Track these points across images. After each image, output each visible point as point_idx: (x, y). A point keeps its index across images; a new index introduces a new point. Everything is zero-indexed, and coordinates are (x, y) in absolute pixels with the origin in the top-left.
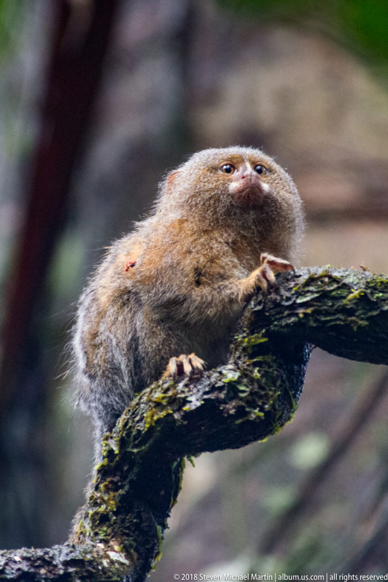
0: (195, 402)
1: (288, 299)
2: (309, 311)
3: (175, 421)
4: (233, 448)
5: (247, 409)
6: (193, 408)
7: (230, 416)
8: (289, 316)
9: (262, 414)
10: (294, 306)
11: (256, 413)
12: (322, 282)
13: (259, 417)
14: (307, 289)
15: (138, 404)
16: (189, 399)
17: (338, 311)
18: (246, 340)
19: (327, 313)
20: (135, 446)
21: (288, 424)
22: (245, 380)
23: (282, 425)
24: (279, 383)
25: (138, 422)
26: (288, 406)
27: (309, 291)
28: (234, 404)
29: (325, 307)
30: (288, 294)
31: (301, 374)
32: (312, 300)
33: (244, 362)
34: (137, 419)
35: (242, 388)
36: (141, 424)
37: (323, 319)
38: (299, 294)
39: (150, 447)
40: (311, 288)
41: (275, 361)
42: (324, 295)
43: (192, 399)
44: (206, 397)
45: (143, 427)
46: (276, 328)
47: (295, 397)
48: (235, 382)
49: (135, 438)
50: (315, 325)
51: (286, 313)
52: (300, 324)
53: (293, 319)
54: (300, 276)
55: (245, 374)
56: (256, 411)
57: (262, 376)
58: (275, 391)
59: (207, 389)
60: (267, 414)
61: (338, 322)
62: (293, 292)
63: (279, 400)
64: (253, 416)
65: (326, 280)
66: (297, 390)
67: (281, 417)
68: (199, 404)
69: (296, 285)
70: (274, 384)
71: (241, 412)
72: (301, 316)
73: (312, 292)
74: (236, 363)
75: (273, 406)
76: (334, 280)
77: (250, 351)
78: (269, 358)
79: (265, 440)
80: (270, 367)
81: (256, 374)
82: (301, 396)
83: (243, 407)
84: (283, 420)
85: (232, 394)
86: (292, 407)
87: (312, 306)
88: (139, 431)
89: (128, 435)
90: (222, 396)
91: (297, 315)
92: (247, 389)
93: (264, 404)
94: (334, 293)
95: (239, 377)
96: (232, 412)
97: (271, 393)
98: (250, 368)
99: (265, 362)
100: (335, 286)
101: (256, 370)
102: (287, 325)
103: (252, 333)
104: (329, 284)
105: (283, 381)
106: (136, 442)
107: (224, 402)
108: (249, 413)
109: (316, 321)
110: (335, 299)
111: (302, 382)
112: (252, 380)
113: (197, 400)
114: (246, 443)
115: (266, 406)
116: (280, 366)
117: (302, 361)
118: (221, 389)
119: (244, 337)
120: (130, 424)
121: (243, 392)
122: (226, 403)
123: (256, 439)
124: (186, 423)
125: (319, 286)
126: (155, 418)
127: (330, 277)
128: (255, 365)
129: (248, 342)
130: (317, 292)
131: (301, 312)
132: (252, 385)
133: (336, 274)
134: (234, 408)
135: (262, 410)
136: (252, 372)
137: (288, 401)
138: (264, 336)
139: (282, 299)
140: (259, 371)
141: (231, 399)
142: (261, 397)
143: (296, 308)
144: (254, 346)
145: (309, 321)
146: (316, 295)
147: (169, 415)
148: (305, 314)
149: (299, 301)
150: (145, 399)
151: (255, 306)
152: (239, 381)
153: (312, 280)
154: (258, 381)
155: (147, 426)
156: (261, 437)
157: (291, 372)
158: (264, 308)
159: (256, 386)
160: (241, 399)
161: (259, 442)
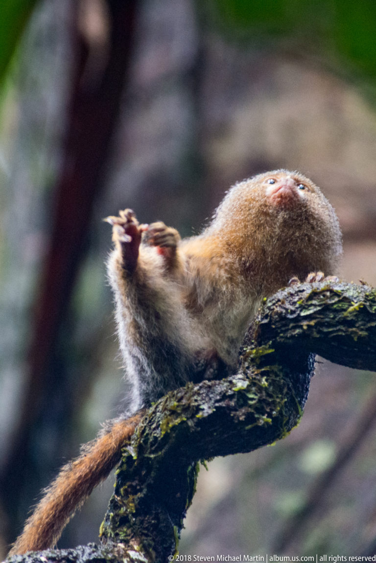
0: (207, 410)
1: (293, 312)
2: (312, 323)
3: (188, 427)
4: (244, 452)
5: (256, 416)
6: (206, 415)
7: (240, 422)
8: (295, 328)
9: (270, 420)
10: (299, 319)
11: (264, 419)
12: (324, 296)
13: (267, 423)
14: (310, 303)
15: (154, 413)
16: (202, 407)
17: (340, 323)
18: (254, 351)
19: (329, 325)
20: (152, 452)
21: (294, 429)
22: (254, 389)
23: (289, 430)
24: (285, 390)
25: (154, 429)
26: (294, 413)
27: (312, 305)
28: (243, 411)
29: (327, 320)
30: (293, 308)
31: (306, 382)
32: (315, 313)
33: (252, 372)
34: (154, 426)
35: (251, 396)
36: (158, 431)
37: (325, 330)
38: (303, 308)
39: (165, 453)
40: (314, 302)
41: (281, 370)
42: (326, 308)
43: (205, 407)
44: (217, 405)
45: (159, 434)
46: (282, 340)
47: (300, 403)
48: (244, 390)
49: (152, 445)
50: (318, 336)
51: (291, 325)
52: (304, 335)
53: (297, 331)
54: (303, 291)
55: (253, 383)
56: (265, 417)
57: (270, 385)
58: (282, 399)
59: (218, 398)
60: (275, 419)
61: (340, 333)
62: (297, 305)
63: (286, 407)
64: (261, 422)
65: (328, 294)
66: (303, 397)
67: (288, 422)
68: (210, 412)
69: (300, 299)
70: (281, 392)
71: (250, 418)
72: (305, 328)
73: (315, 306)
74: (245, 373)
75: (280, 412)
76: (335, 294)
77: (258, 361)
78: (276, 368)
79: (273, 444)
80: (277, 376)
81: (264, 382)
82: (307, 403)
83: (252, 414)
84: (290, 425)
85: (241, 402)
86: (297, 412)
87: (315, 318)
88: (156, 438)
89: (146, 442)
90: (232, 403)
91: (301, 327)
92: (256, 397)
93: (272, 410)
94: (335, 306)
95: (248, 386)
96: (242, 418)
97: (278, 400)
98: (258, 378)
99: (272, 372)
100: (336, 299)
101: (264, 379)
102: (293, 337)
103: (260, 344)
104: (331, 298)
105: (289, 389)
106: (153, 448)
107: (235, 409)
108: (258, 419)
109: (319, 332)
110: (336, 311)
111: (307, 390)
112: (260, 389)
113: (209, 408)
114: (255, 447)
115: (274, 413)
116: (286, 375)
117: (306, 370)
118: (231, 397)
119: (252, 349)
120: (147, 432)
121: (252, 399)
122: (236, 410)
123: (265, 444)
124: (199, 429)
125: (322, 300)
126: (170, 425)
127: (331, 291)
128: (263, 374)
129: (257, 353)
130: (319, 306)
131: (305, 324)
132: (261, 393)
133: (337, 289)
134: (244, 414)
135: (270, 416)
136: (260, 381)
137: (294, 407)
138: (270, 347)
139: (287, 312)
140: (267, 380)
141: (241, 406)
142: (269, 404)
143: (300, 321)
144: (261, 357)
145: (312, 332)
146: (319, 308)
147: (183, 422)
148: (308, 326)
149: (303, 314)
150: (160, 408)
151: (262, 319)
152: (248, 390)
153: (314, 295)
154: (266, 389)
155: (163, 433)
156: (270, 441)
157: (296, 381)
158: (270, 321)
159: (264, 393)
160: (250, 406)
161: (268, 446)
